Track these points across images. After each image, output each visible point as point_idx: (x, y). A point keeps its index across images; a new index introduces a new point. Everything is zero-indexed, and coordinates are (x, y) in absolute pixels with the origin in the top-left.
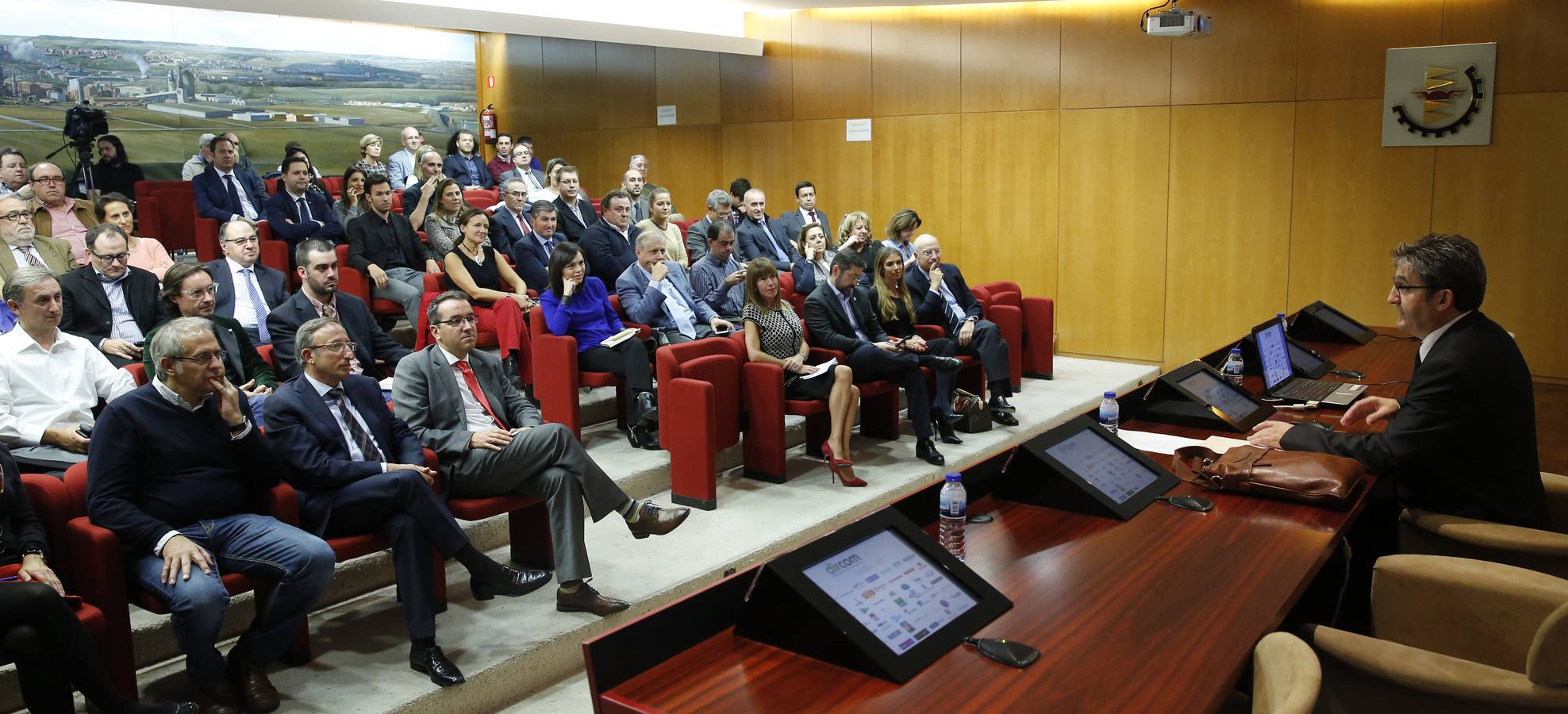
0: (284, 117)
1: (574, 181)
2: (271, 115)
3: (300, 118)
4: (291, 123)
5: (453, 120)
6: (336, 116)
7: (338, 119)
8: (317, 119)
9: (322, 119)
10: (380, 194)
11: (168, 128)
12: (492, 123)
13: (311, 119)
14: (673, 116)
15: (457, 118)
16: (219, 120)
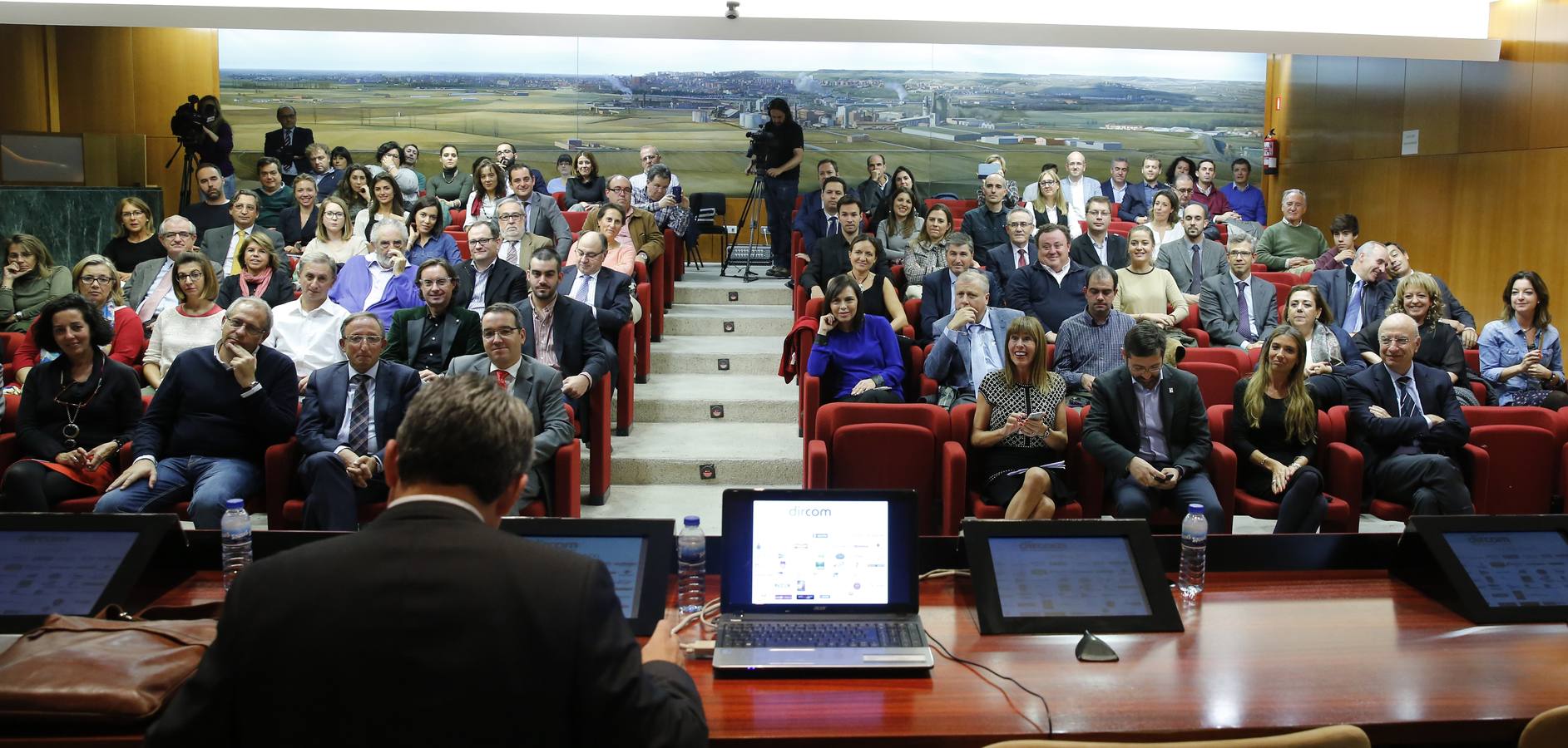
0: (1034, 141)
1: (1103, 213)
2: (1021, 138)
3: (1049, 142)
4: (1041, 147)
5: (1230, 146)
6: (1091, 140)
7: (1092, 143)
8: (1068, 143)
11: (918, 150)
12: (1271, 150)
13: (1062, 143)
14: (1415, 143)
15: (1235, 145)
16: (967, 143)
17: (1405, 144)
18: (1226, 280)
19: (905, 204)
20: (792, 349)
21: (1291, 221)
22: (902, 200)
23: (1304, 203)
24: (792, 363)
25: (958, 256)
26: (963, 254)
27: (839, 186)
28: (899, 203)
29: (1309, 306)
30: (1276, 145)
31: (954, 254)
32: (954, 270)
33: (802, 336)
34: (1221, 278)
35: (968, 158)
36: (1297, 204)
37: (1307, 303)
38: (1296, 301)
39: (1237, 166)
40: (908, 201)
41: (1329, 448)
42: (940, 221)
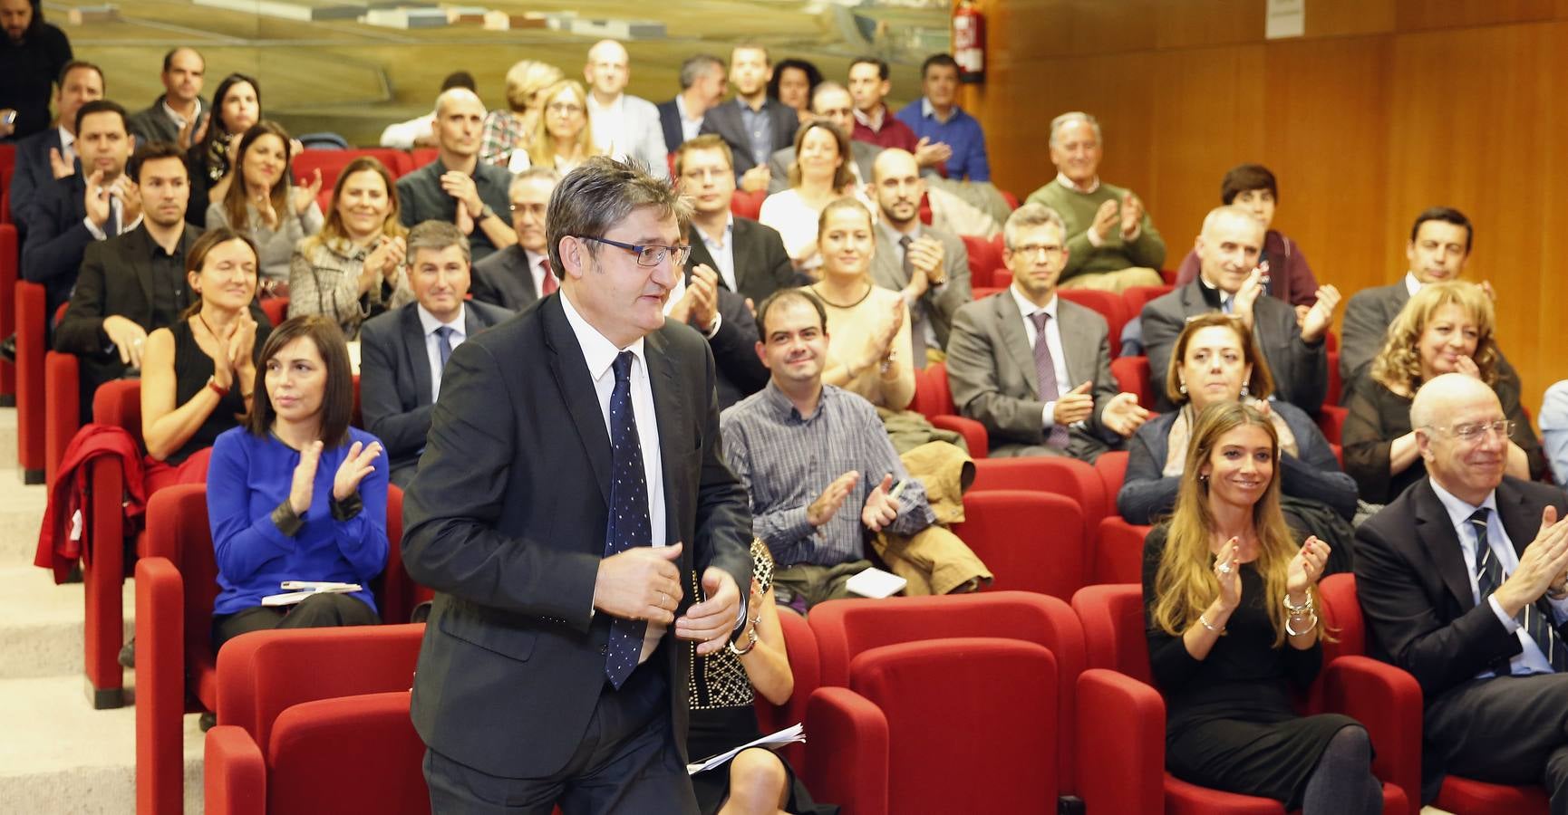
0: (479, 19)
1: (715, 171)
2: (453, 14)
3: (516, 22)
4: (495, 35)
5: (886, 28)
6: (600, 17)
7: (602, 23)
8: (554, 23)
9: (566, 26)
10: (158, 182)
11: (229, 40)
12: (972, 34)
13: (540, 24)
14: (1294, 12)
15: (895, 24)
16: (341, 25)
17: (1277, 15)
18: (1006, 308)
19: (272, 160)
20: (72, 504)
21: (1079, 181)
22: (265, 151)
23: (1099, 140)
24: (75, 535)
25: (442, 272)
26: (451, 267)
27: (112, 121)
28: (258, 158)
29: (1235, 358)
30: (980, 22)
31: (432, 268)
32: (435, 304)
33: (99, 472)
34: (996, 305)
35: (344, 59)
36: (1087, 145)
37: (1229, 353)
38: (1206, 349)
39: (936, 69)
40: (278, 156)
41: (1337, 669)
42: (374, 194)
